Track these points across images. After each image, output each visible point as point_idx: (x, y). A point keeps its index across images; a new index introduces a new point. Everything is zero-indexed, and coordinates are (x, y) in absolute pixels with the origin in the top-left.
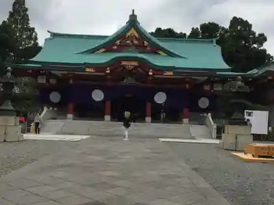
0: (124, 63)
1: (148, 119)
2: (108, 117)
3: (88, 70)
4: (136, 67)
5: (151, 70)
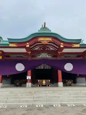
0: (41, 39)
1: (61, 84)
2: (29, 84)
3: (11, 45)
4: (50, 42)
5: (62, 44)
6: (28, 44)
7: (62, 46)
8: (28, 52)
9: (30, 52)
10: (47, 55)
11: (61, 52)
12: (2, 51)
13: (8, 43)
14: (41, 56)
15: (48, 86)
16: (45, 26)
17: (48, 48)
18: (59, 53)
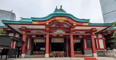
0: (57, 18)
2: (47, 55)
3: (34, 23)
5: (75, 22)
6: (47, 22)
7: (74, 24)
8: (47, 29)
9: (49, 29)
10: (62, 31)
11: (73, 29)
12: (25, 27)
13: (32, 21)
14: (57, 32)
15: (62, 56)
16: (61, 8)
17: (63, 26)
18: (72, 29)
